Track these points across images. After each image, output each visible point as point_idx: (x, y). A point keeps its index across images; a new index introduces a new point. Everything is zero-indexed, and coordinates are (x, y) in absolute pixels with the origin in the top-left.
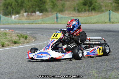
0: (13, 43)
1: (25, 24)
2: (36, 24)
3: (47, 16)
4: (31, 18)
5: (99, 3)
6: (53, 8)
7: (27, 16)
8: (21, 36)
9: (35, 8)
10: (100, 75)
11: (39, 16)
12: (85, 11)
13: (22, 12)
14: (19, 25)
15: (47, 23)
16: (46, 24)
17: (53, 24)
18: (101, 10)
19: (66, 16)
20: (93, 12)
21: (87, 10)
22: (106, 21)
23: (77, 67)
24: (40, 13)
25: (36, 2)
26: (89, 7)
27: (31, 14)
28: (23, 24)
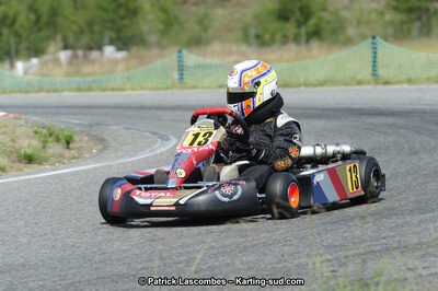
0: (20, 161)
1: (63, 91)
2: (103, 90)
3: (143, 61)
4: (87, 69)
5: (336, 13)
6: (164, 33)
7: (70, 63)
8: (51, 135)
9: (101, 33)
10: (341, 270)
11: (115, 62)
12: (285, 40)
13: (52, 48)
14: (42, 95)
15: (145, 85)
16: (142, 89)
17: (167, 89)
18: (341, 37)
19: (215, 61)
20: (315, 44)
21: (291, 37)
22: (360, 77)
23: (255, 245)
24: (119, 49)
25: (105, 10)
26: (299, 25)
27: (85, 56)
28: (56, 91)
